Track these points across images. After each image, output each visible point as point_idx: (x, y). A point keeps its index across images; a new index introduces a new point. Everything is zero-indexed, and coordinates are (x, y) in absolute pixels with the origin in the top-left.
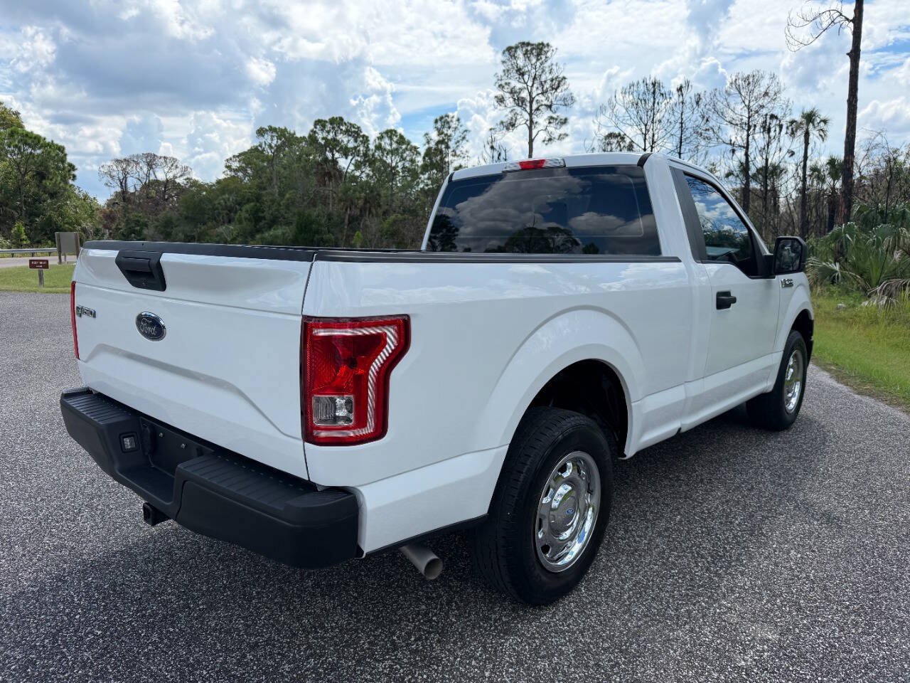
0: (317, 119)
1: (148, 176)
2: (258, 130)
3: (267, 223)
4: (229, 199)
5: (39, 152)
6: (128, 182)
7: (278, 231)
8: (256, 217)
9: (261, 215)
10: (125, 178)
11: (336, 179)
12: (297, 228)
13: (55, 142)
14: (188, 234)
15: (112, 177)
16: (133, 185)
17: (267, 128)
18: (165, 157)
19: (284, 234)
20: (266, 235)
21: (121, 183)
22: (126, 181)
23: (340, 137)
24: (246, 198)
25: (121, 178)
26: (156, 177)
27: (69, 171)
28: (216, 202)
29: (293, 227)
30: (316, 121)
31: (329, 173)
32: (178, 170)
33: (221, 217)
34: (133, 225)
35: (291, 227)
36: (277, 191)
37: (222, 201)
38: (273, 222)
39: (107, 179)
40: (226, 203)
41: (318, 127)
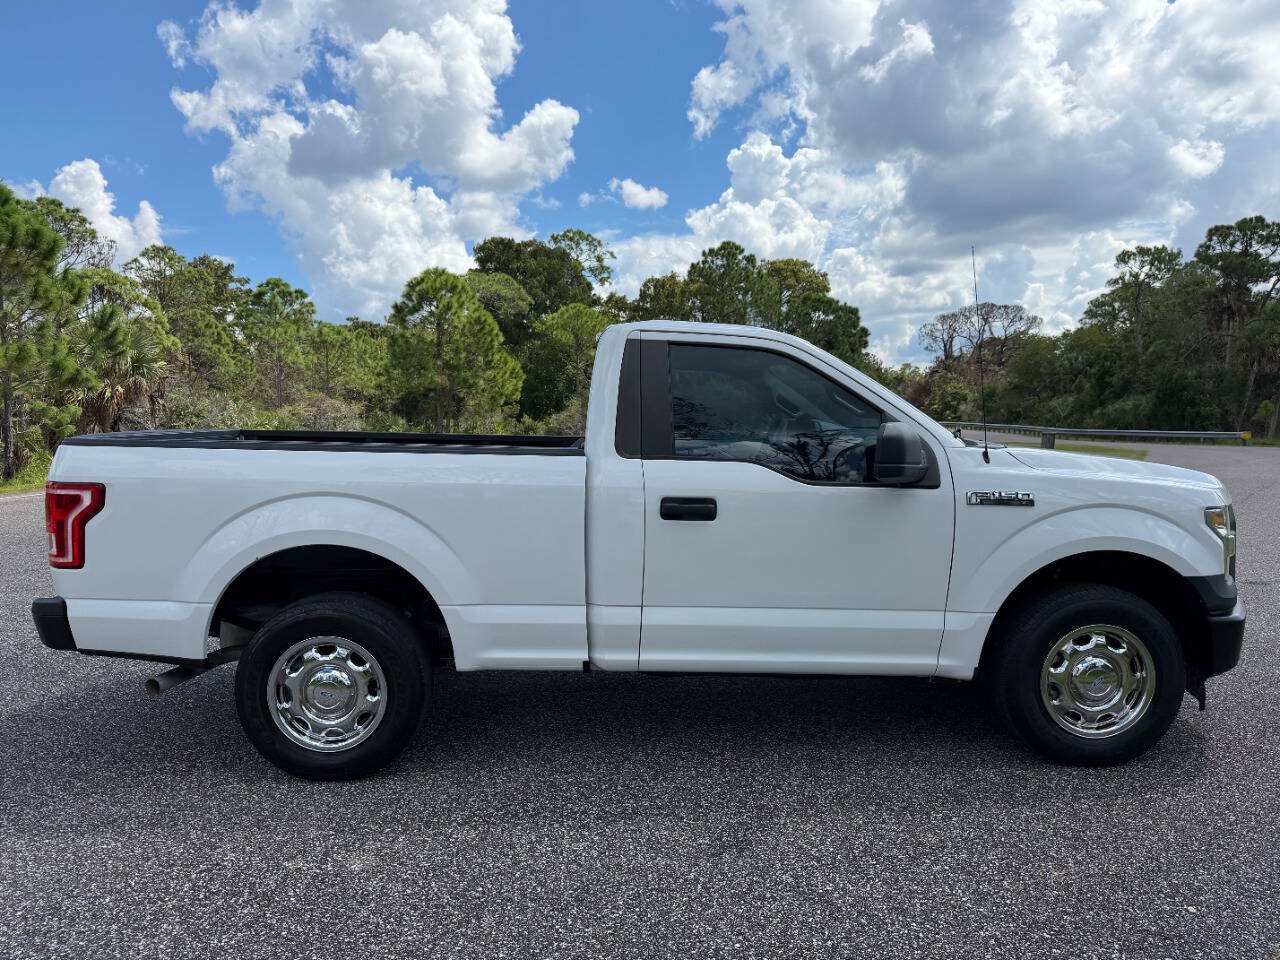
0: (1212, 226)
1: (981, 332)
2: (1119, 256)
3: (1114, 392)
4: (1076, 359)
5: (831, 317)
6: (953, 344)
7: (1128, 403)
8: (1102, 382)
9: (1107, 379)
10: (951, 338)
11: (1242, 317)
12: (1158, 397)
13: (849, 304)
14: (1014, 410)
15: (935, 339)
16: (959, 345)
17: (1135, 251)
18: (1006, 307)
19: (1136, 407)
20: (1110, 409)
21: (945, 346)
22: (951, 343)
23: (1255, 247)
24: (1103, 355)
25: (946, 338)
26: (992, 333)
27: (861, 336)
28: (1058, 364)
29: (1151, 395)
30: (1210, 230)
31: (1230, 307)
32: (1023, 322)
33: (1062, 384)
34: (949, 399)
35: (1148, 396)
36: (1142, 342)
37: (1066, 362)
38: (1125, 389)
39: (927, 341)
40: (1072, 364)
41: (1215, 238)
